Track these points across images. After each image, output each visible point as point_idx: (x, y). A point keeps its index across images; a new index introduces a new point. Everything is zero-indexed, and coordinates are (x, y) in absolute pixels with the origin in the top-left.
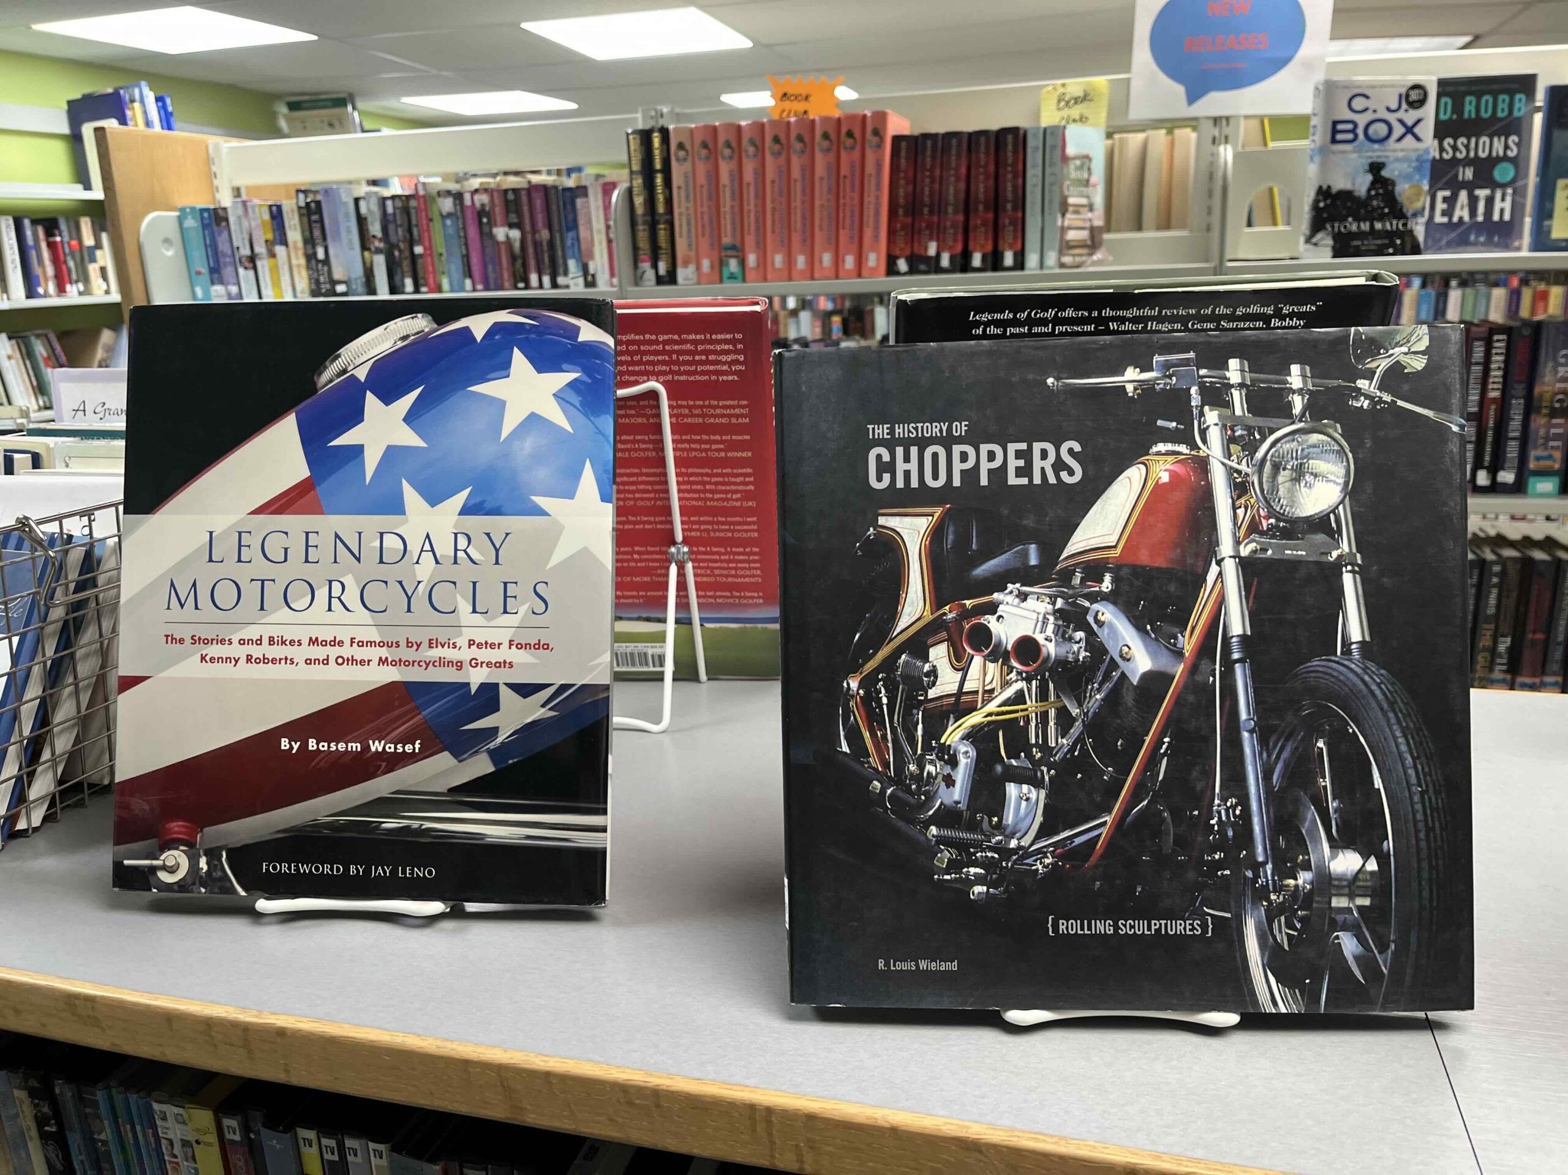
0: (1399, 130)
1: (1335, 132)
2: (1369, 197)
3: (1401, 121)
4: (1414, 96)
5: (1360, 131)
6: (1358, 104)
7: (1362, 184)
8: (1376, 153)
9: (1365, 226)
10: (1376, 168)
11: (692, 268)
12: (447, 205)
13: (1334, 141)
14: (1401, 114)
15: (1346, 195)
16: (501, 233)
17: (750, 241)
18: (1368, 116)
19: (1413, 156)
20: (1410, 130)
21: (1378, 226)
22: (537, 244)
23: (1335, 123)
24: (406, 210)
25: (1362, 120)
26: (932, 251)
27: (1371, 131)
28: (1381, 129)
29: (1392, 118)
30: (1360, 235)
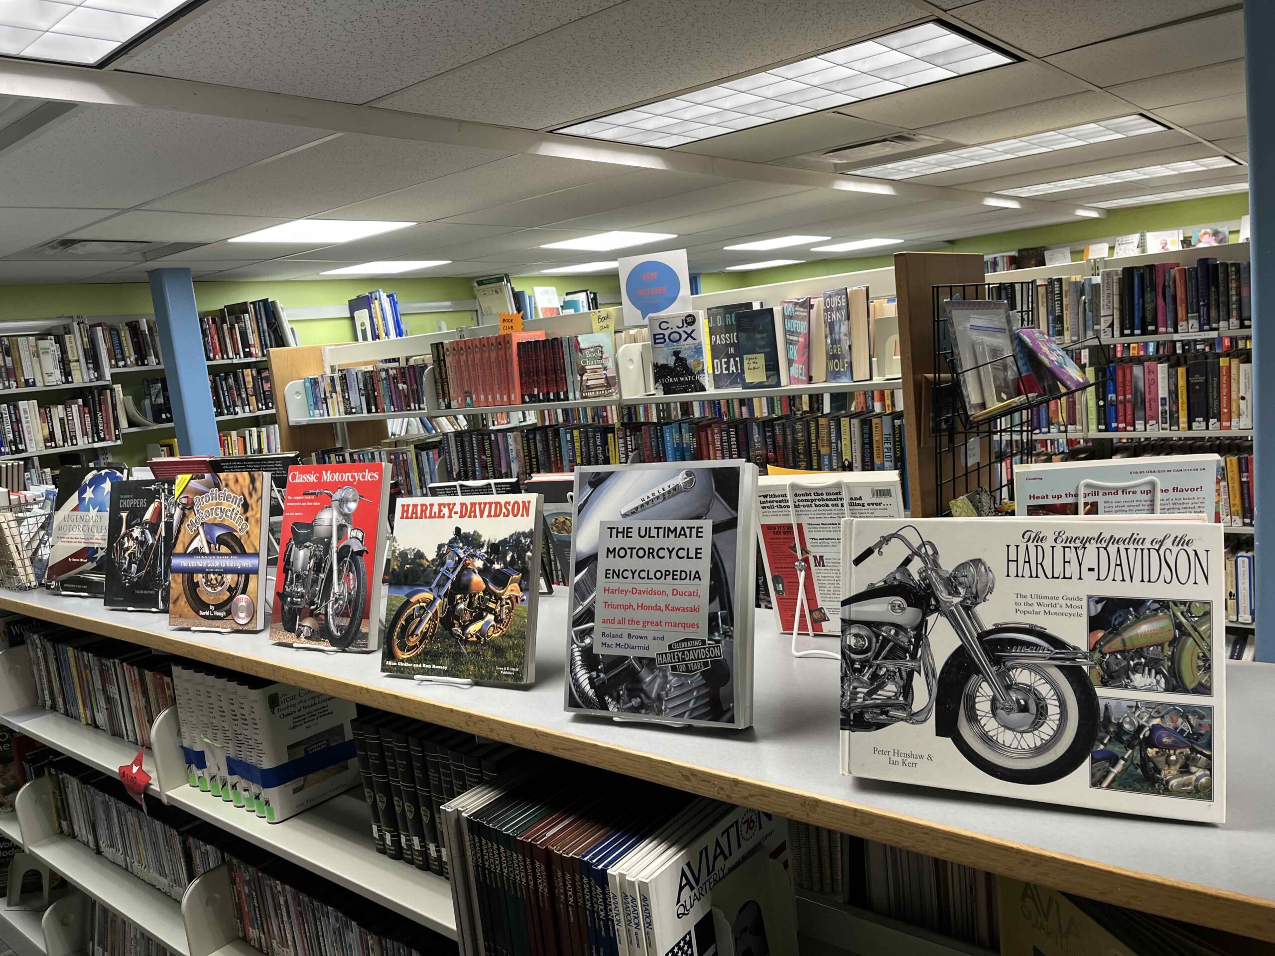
0: (684, 336)
1: (655, 339)
2: (675, 367)
3: (685, 332)
4: (689, 320)
5: (666, 337)
6: (664, 326)
7: (671, 361)
8: (675, 346)
9: (676, 380)
10: (676, 353)
11: (456, 401)
12: (383, 374)
13: (655, 343)
14: (684, 329)
15: (665, 367)
16: (401, 386)
17: (473, 389)
18: (669, 331)
19: (693, 347)
20: (689, 335)
21: (682, 379)
22: (413, 391)
23: (655, 335)
24: (371, 377)
25: (667, 333)
26: (536, 393)
27: (671, 337)
28: (677, 336)
29: (680, 331)
30: (674, 383)
